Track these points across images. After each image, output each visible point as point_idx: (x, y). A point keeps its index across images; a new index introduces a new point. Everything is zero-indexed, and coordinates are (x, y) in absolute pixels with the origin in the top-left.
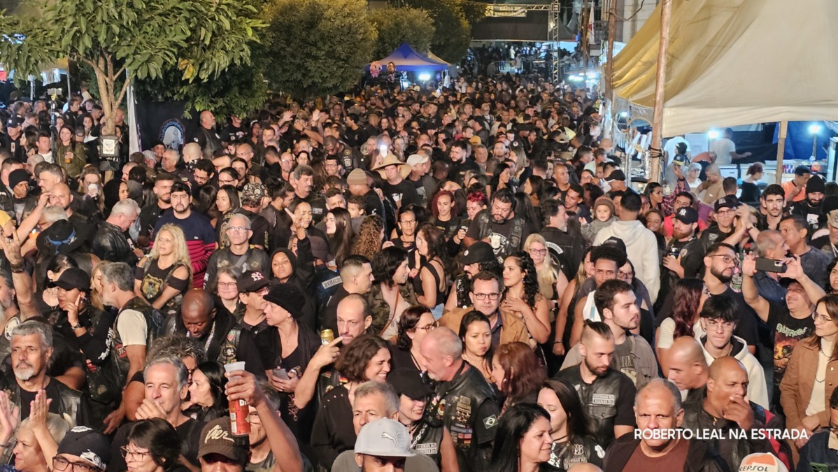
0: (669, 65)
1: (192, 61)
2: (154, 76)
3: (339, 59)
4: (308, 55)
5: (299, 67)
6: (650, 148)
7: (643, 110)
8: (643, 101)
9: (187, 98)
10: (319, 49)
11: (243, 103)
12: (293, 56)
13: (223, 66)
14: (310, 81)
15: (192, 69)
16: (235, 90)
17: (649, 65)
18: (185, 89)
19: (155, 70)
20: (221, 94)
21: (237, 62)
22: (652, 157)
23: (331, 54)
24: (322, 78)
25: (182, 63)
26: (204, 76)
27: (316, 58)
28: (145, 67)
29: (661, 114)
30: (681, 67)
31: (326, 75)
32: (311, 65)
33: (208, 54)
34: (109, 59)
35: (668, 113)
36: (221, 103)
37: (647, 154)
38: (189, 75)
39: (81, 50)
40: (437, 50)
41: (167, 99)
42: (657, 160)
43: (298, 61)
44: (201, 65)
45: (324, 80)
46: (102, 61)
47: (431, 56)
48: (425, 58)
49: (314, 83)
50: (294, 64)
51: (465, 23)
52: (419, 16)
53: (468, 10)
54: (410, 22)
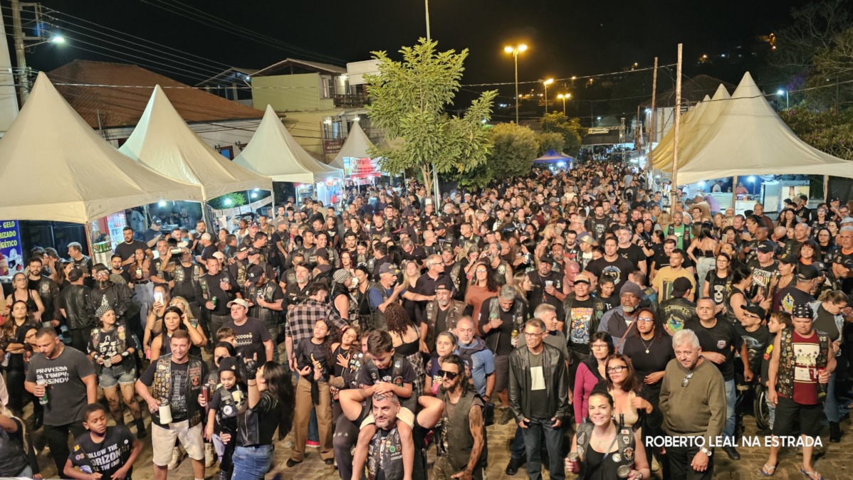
0: (679, 153)
1: (462, 164)
2: (447, 171)
3: (521, 158)
4: (508, 158)
5: (504, 163)
6: (671, 191)
7: (667, 174)
8: (667, 170)
9: (458, 180)
10: (513, 154)
11: (482, 181)
12: (501, 159)
13: (475, 165)
14: (509, 169)
15: (462, 168)
16: (479, 175)
17: (670, 153)
18: (457, 176)
19: (448, 169)
20: (472, 177)
21: (481, 163)
22: (672, 195)
23: (518, 157)
25: (457, 165)
26: (467, 170)
27: (511, 159)
28: (443, 168)
29: (676, 175)
30: (685, 154)
31: (516, 166)
32: (509, 162)
33: (468, 161)
34: (428, 165)
35: (679, 175)
36: (473, 181)
37: (670, 194)
38: (460, 170)
39: (417, 162)
40: (566, 151)
41: (450, 181)
42: (674, 196)
43: (503, 161)
44: (466, 165)
45: (515, 168)
46: (425, 166)
47: (563, 154)
48: (561, 155)
49: (511, 170)
50: (501, 162)
51: (579, 138)
52: (557, 137)
53: (580, 132)
54: (553, 139)
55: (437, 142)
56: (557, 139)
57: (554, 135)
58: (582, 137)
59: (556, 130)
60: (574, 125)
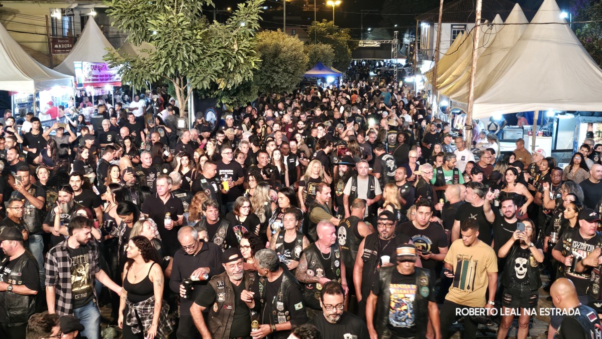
1: (223, 79)
2: (205, 88)
3: (290, 73)
4: (274, 71)
5: (269, 77)
9: (217, 96)
10: (279, 68)
11: (246, 99)
12: (266, 72)
13: (239, 81)
14: (275, 84)
15: (223, 83)
16: (242, 92)
18: (217, 92)
19: (206, 85)
20: (234, 95)
21: (247, 79)
23: (285, 71)
24: (281, 83)
25: (218, 81)
26: (229, 87)
27: (278, 73)
28: (201, 83)
31: (283, 81)
32: (275, 76)
33: (231, 75)
34: (182, 79)
36: (235, 99)
38: (222, 86)
40: (335, 65)
41: (206, 97)
43: (268, 74)
44: (228, 81)
45: (282, 84)
48: (330, 70)
49: (276, 85)
50: (266, 75)
51: (349, 51)
52: (327, 48)
53: (350, 44)
54: (322, 51)
55: (194, 52)
56: (327, 51)
57: (324, 46)
58: (352, 50)
59: (326, 41)
60: (344, 36)
